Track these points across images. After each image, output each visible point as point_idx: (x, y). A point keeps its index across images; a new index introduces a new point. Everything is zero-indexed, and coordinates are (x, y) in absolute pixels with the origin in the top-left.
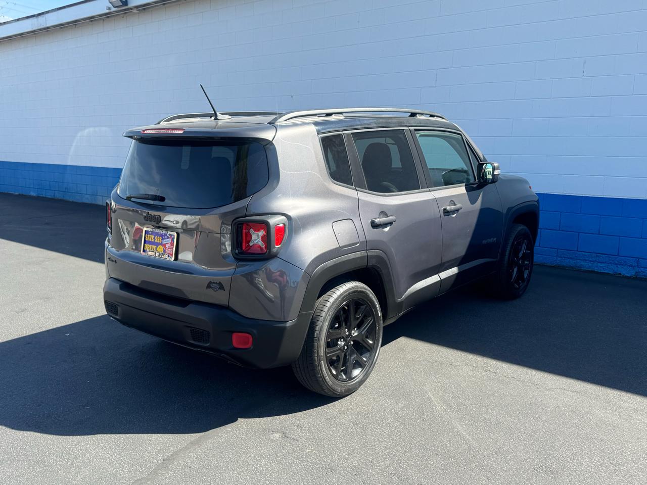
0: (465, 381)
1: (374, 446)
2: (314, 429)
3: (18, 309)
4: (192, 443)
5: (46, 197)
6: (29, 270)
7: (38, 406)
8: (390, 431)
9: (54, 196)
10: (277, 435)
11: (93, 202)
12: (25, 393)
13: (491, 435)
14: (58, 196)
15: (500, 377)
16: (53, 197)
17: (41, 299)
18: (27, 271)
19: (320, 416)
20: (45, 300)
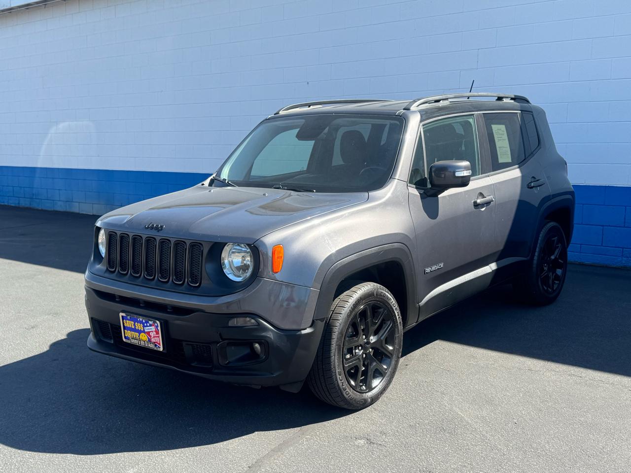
0: (549, 385)
1: (469, 449)
2: (399, 435)
3: (26, 325)
4: (274, 451)
5: (8, 206)
6: (22, 285)
7: (93, 421)
8: (481, 435)
9: (19, 203)
10: (362, 442)
11: (68, 210)
12: (72, 409)
13: (591, 436)
14: (24, 203)
15: (587, 381)
16: (18, 205)
17: (49, 315)
18: (20, 286)
19: (401, 422)
20: (55, 315)
